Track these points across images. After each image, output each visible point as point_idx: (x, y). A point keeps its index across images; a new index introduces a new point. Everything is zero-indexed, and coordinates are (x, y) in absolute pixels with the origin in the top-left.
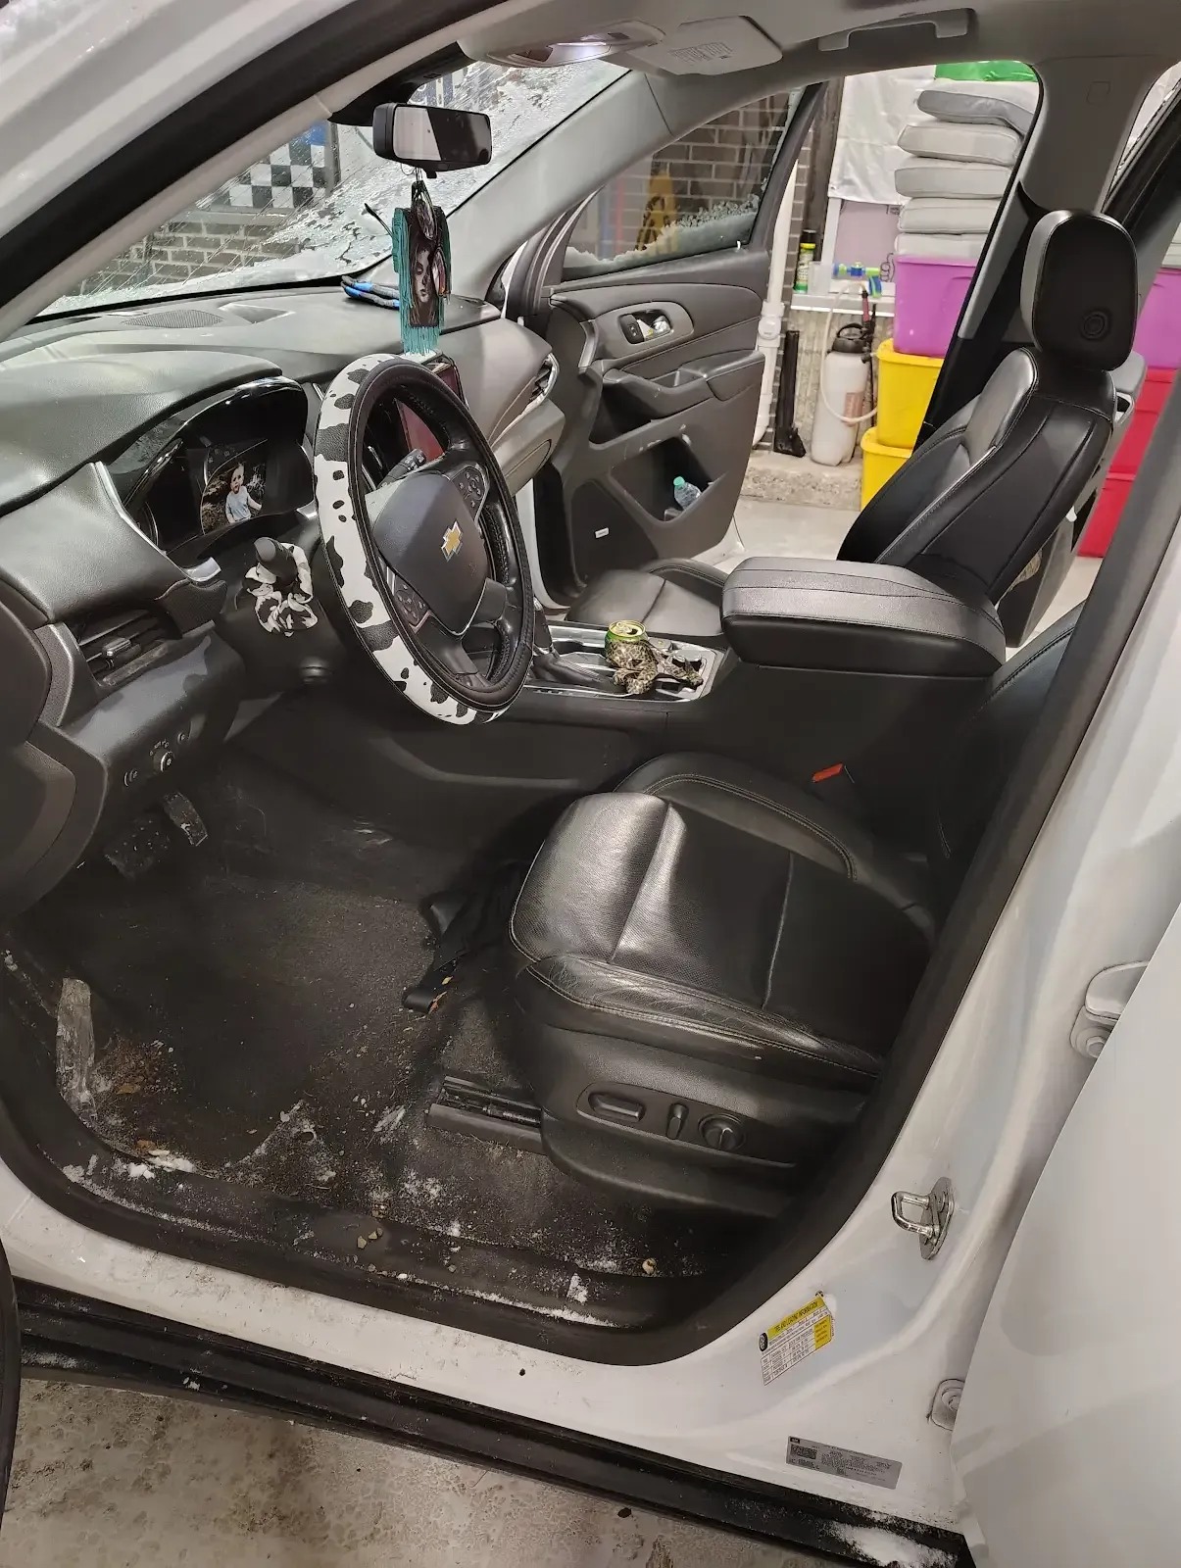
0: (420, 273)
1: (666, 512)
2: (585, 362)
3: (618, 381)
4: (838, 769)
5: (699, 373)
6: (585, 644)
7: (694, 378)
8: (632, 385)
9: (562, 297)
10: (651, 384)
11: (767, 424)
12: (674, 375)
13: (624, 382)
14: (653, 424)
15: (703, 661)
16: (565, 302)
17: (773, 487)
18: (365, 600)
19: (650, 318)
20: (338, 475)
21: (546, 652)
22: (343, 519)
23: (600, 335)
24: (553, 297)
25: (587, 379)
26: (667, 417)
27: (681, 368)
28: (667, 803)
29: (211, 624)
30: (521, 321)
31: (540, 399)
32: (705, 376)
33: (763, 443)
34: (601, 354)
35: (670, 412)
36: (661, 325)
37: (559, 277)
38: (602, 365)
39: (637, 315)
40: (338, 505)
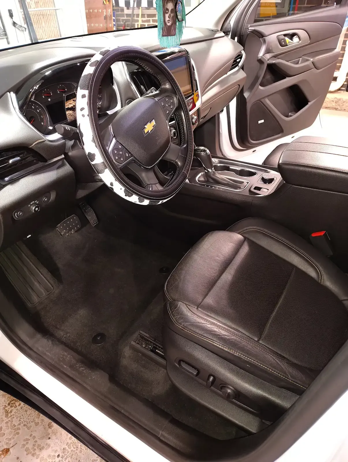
0: (167, 13)
1: (290, 114)
2: (261, 54)
3: (274, 62)
4: (322, 233)
5: (309, 59)
6: (231, 168)
7: (307, 60)
8: (279, 63)
9: (253, 28)
10: (289, 64)
11: (345, 81)
12: (300, 59)
13: (276, 62)
14: (287, 79)
15: (275, 179)
16: (254, 30)
17: (343, 105)
18: (92, 152)
19: (292, 36)
20: (84, 96)
21: (210, 171)
22: (83, 116)
23: (267, 44)
24: (249, 28)
25: (261, 61)
26: (293, 76)
27: (303, 57)
28: (245, 238)
29: (63, 156)
30: (236, 38)
31: (237, 68)
32: (312, 60)
33: (342, 88)
34: (268, 51)
35: (295, 74)
36: (296, 39)
37: (253, 20)
38: (268, 56)
39: (285, 35)
40: (82, 109)
